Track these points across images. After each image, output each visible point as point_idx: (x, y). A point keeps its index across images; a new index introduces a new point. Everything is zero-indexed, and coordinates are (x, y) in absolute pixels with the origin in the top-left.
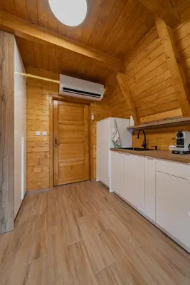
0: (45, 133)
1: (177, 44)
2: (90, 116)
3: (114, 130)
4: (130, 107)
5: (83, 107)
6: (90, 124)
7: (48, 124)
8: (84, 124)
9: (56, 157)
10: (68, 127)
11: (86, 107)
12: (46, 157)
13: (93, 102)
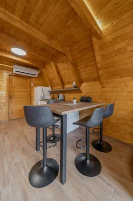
0: (4, 93)
1: (57, 68)
2: (31, 84)
3: (41, 91)
4: (48, 82)
5: (27, 80)
6: (31, 88)
7: (6, 88)
8: (27, 88)
9: (10, 105)
10: (18, 90)
11: (29, 80)
12: (4, 105)
13: (32, 77)
